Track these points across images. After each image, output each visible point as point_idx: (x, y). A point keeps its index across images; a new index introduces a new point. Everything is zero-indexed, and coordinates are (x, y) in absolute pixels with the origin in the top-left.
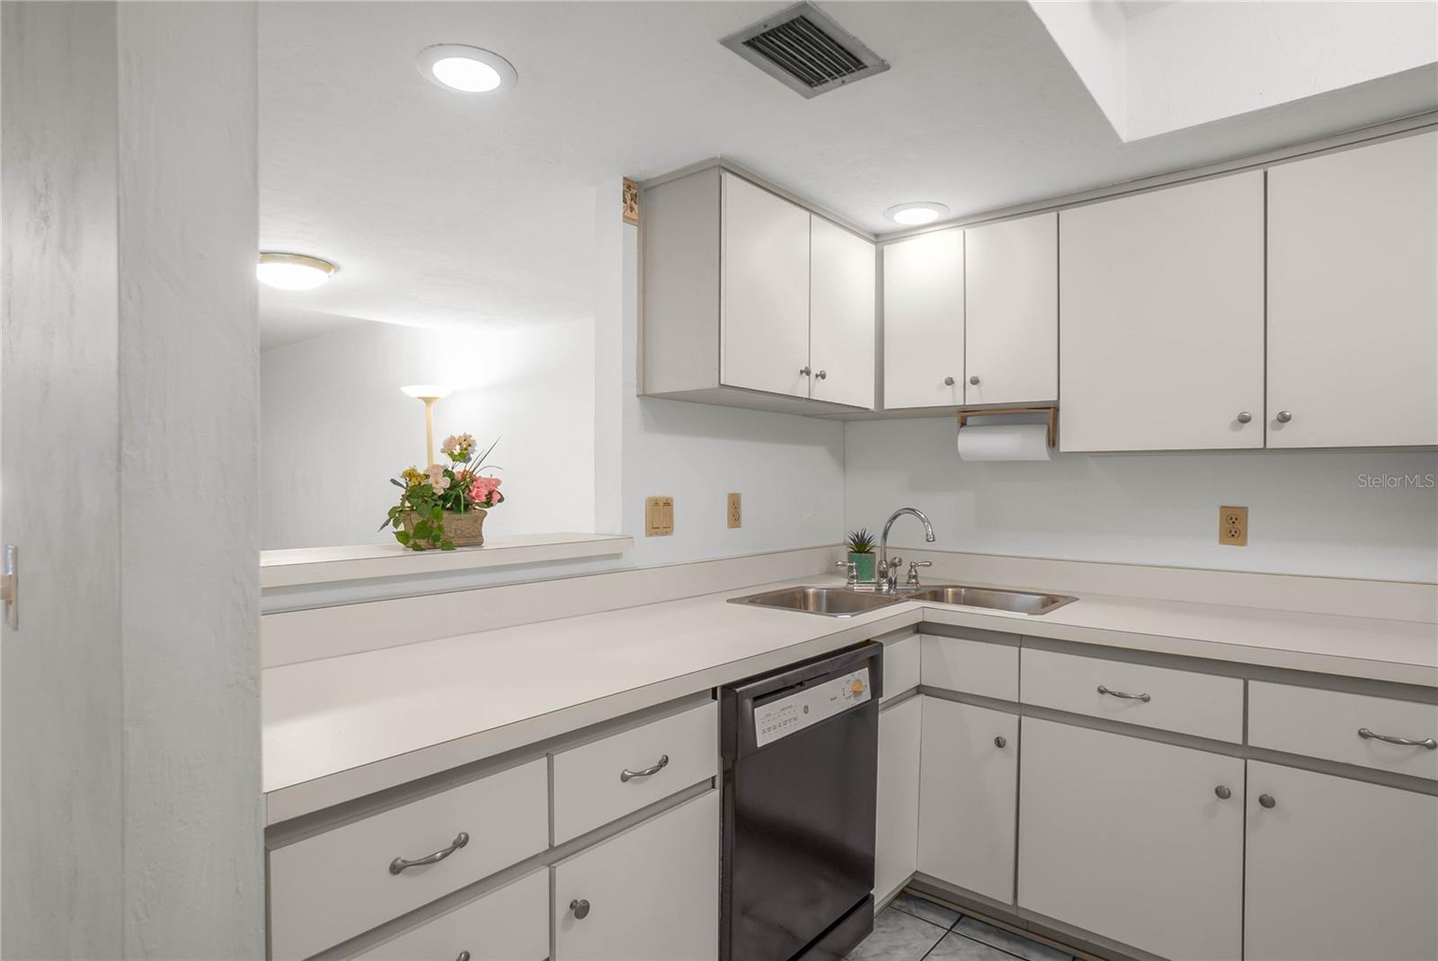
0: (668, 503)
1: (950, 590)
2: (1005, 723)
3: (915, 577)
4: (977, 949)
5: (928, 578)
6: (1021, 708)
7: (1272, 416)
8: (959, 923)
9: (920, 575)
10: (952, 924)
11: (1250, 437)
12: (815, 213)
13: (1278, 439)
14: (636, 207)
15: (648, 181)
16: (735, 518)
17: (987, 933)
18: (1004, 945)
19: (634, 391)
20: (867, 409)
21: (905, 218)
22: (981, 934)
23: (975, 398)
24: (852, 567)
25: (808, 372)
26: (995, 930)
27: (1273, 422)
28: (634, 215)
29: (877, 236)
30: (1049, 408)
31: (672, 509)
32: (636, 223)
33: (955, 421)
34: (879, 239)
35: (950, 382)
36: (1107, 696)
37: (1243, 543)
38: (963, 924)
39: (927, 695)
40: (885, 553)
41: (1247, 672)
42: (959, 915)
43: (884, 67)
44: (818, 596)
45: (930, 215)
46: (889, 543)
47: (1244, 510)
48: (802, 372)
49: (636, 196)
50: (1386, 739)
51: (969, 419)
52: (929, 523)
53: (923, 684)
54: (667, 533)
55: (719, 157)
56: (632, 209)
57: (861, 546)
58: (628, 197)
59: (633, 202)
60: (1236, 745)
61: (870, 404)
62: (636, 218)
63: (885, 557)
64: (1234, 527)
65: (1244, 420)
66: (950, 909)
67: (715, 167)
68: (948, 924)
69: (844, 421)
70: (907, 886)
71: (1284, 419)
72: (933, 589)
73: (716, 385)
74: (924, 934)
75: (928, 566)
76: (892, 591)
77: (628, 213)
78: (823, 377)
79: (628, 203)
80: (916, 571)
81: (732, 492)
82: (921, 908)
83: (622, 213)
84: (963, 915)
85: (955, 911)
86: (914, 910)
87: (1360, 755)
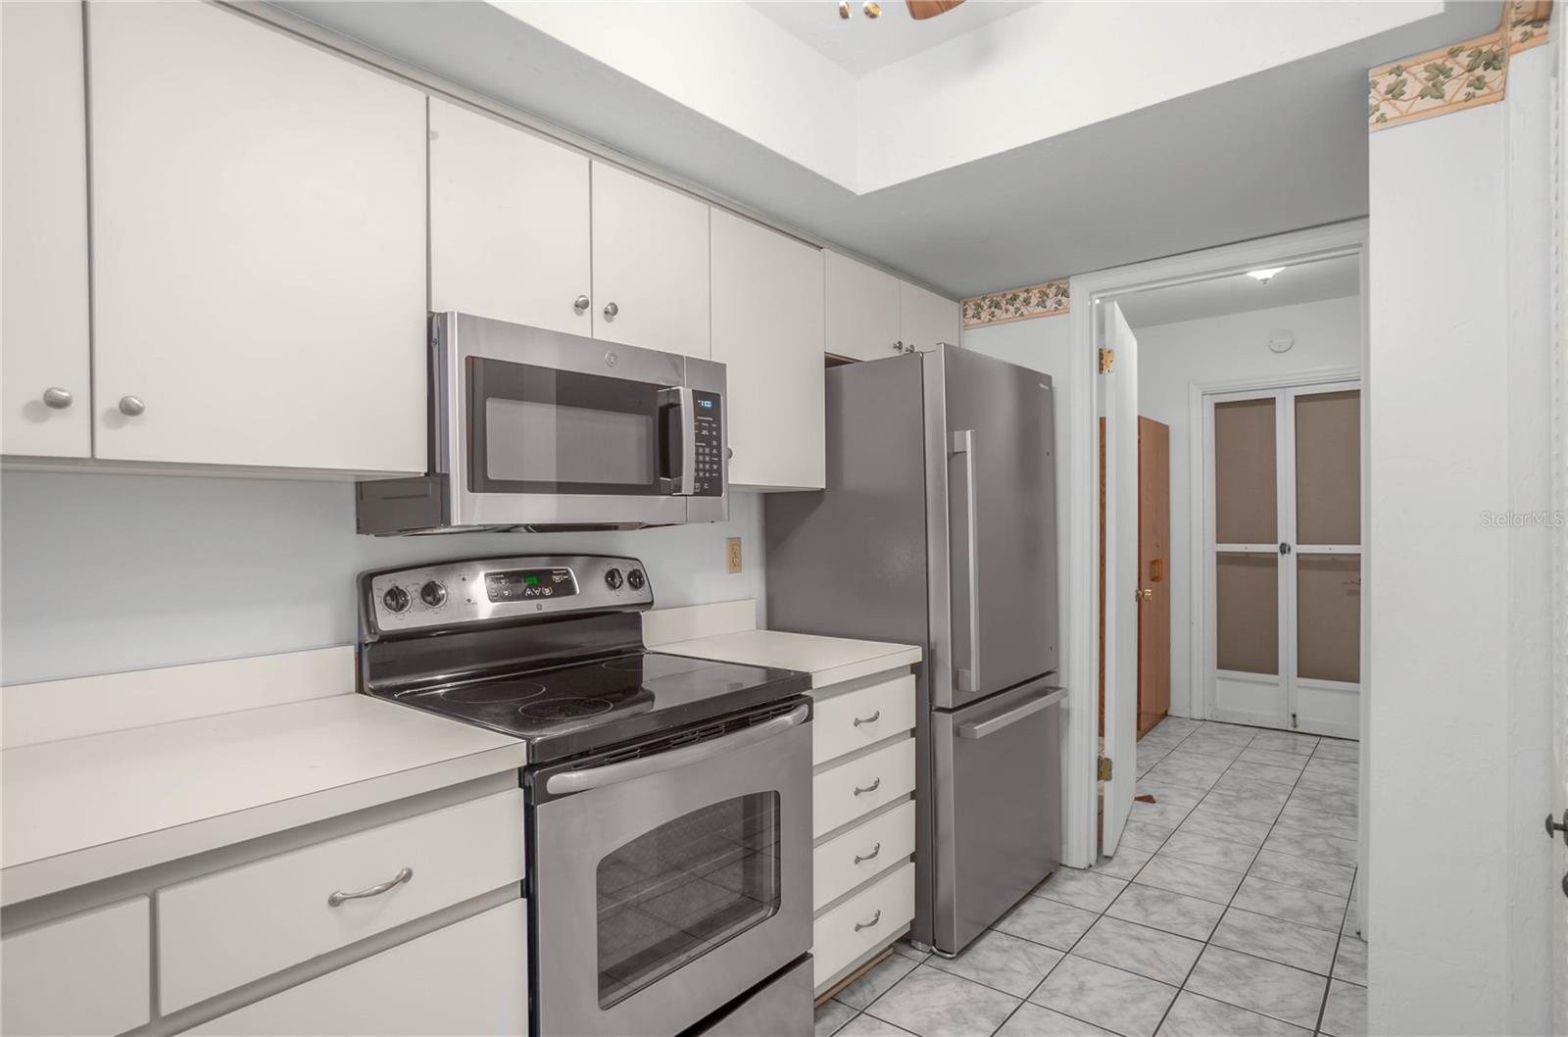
7: (107, 401)
11: (65, 436)
27: (108, 413)
65: (57, 403)
71: (129, 410)
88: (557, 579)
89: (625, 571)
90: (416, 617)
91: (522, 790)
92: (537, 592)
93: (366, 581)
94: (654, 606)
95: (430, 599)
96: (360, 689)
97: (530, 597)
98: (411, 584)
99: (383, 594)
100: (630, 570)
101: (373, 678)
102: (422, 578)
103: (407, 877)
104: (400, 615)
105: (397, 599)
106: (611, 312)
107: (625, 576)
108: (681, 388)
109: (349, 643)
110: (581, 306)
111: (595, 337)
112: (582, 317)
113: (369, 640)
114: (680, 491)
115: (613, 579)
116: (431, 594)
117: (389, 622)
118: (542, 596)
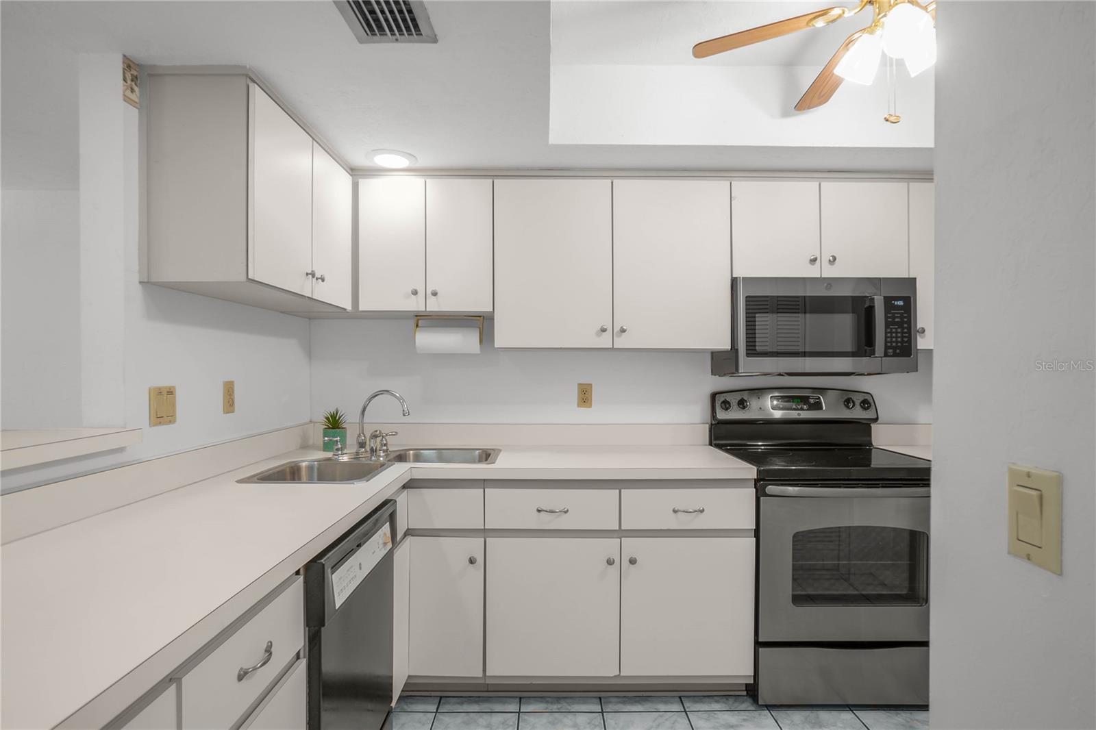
0: (171, 392)
1: (411, 452)
2: (474, 546)
3: (385, 445)
4: (460, 719)
5: (395, 445)
6: (485, 532)
7: (617, 329)
8: (441, 704)
9: (389, 443)
10: (436, 707)
11: (605, 341)
12: (316, 141)
13: (621, 342)
14: (136, 89)
15: (153, 67)
16: (229, 405)
17: (462, 703)
18: (476, 708)
19: (136, 278)
20: (345, 309)
21: (382, 160)
22: (458, 706)
23: (434, 306)
24: (337, 441)
25: (313, 276)
26: (465, 699)
27: (617, 332)
28: (134, 97)
29: (352, 169)
30: (480, 316)
31: (175, 397)
32: (138, 105)
33: (412, 323)
34: (356, 173)
35: (415, 293)
36: (542, 513)
37: (590, 407)
38: (444, 703)
39: (413, 536)
40: (363, 428)
41: (619, 484)
42: (439, 698)
43: (434, 40)
44: (310, 468)
45: (403, 162)
46: (366, 420)
47: (590, 385)
48: (307, 274)
49: (136, 77)
50: (684, 512)
51: (420, 321)
52: (404, 400)
53: (410, 527)
54: (170, 422)
55: (248, 67)
56: (132, 91)
57: (334, 423)
58: (129, 77)
59: (133, 83)
60: (615, 530)
61: (348, 306)
62: (137, 100)
63: (363, 430)
64: (585, 396)
65: (604, 330)
66: (431, 696)
67: (243, 75)
68: (434, 708)
69: (310, 319)
70: (402, 691)
71: (623, 331)
72: (398, 453)
73: (243, 278)
74: (420, 722)
75: (394, 435)
76: (373, 458)
77: (128, 93)
78: (323, 280)
79: (129, 82)
80: (386, 440)
81: (227, 380)
82: (411, 703)
83: (122, 93)
84: (441, 697)
85: (434, 696)
86: (406, 707)
87: (673, 523)
88: (812, 401)
89: (858, 399)
90: (735, 414)
91: (754, 490)
92: (799, 407)
93: (714, 396)
94: (879, 422)
95: (741, 406)
96: (711, 444)
97: (795, 409)
98: (733, 399)
99: (720, 402)
100: (862, 399)
101: (715, 440)
102: (738, 397)
103: (702, 511)
104: (727, 412)
105: (726, 405)
106: (833, 260)
107: (858, 403)
108: (875, 297)
109: (707, 423)
110: (813, 261)
111: (823, 276)
112: (815, 266)
113: (714, 423)
114: (874, 354)
115: (848, 404)
116: (742, 404)
117: (722, 415)
118: (802, 409)
